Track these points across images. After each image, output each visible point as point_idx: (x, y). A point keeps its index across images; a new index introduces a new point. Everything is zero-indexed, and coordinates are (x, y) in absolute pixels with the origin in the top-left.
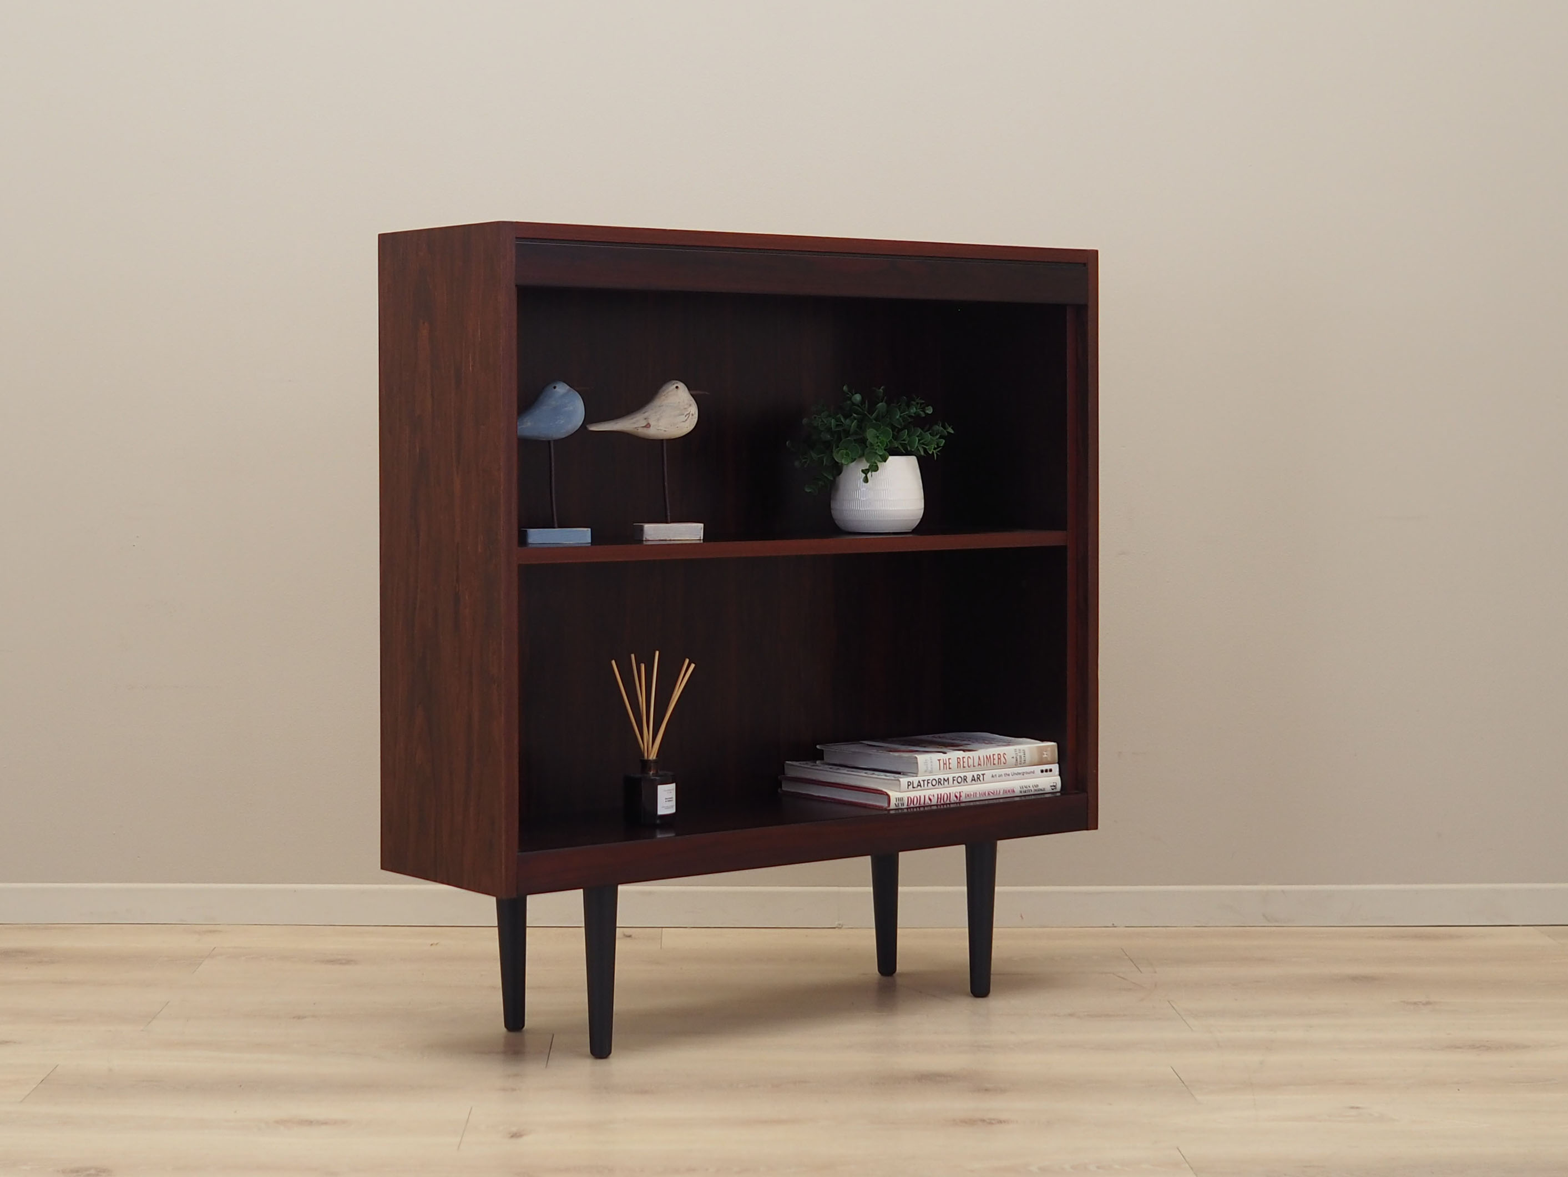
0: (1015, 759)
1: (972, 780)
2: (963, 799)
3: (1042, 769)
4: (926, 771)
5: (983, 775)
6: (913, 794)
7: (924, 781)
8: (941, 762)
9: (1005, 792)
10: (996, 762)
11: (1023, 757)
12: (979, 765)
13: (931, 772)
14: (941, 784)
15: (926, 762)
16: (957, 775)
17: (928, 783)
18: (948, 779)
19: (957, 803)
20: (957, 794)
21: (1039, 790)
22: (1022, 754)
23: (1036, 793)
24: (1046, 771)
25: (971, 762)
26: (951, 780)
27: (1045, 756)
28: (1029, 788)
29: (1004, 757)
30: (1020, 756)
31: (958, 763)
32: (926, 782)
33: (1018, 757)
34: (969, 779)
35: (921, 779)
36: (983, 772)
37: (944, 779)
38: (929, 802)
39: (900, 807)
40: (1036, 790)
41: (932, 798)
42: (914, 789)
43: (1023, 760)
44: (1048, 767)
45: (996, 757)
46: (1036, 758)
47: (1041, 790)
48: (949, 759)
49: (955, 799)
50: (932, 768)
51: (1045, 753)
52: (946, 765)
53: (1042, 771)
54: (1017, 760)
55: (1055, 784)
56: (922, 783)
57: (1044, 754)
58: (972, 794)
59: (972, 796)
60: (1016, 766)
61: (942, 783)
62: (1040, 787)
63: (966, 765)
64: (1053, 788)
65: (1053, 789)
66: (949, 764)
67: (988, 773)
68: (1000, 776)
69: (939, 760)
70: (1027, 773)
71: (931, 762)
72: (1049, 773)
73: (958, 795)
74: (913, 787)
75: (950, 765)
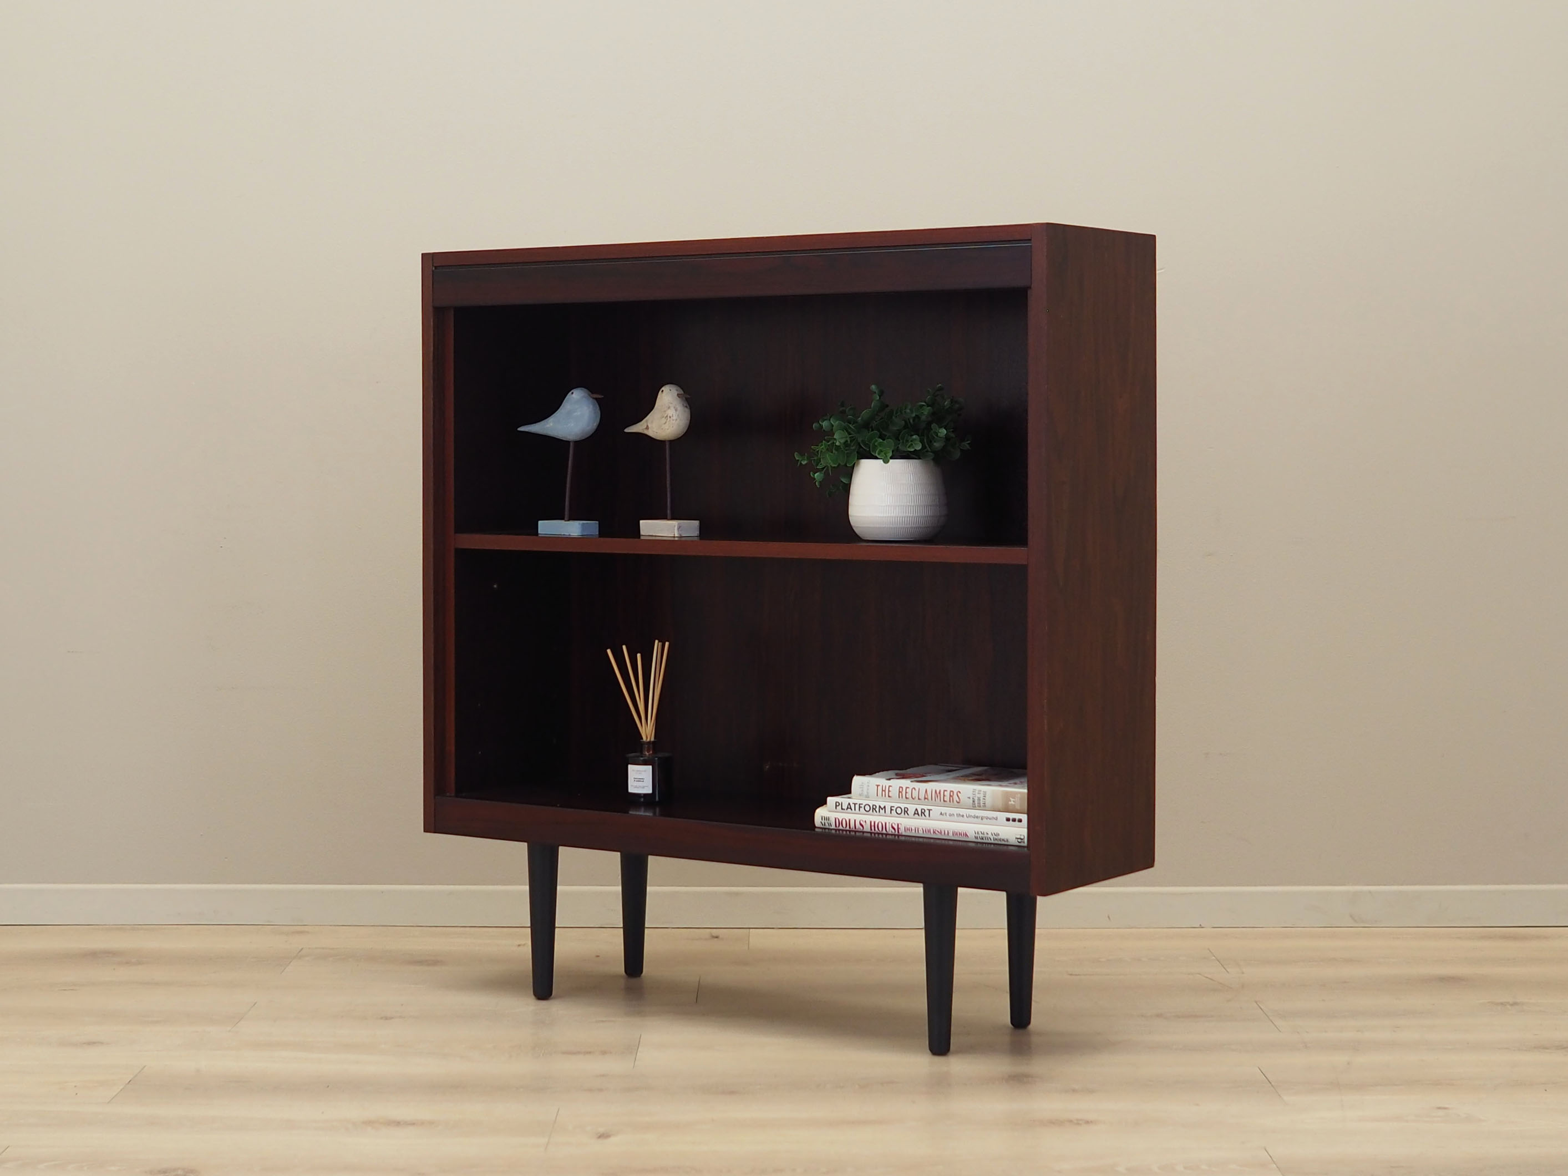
0: (971, 801)
1: (915, 813)
2: (902, 831)
3: (1009, 817)
4: (860, 795)
5: (929, 810)
6: (842, 816)
7: (855, 804)
8: (880, 788)
9: (955, 833)
10: (947, 798)
11: (981, 799)
12: (925, 798)
13: (867, 797)
14: (876, 812)
15: (862, 786)
16: (896, 805)
17: (860, 807)
18: (885, 807)
19: (895, 835)
20: (893, 825)
21: (1000, 840)
22: (981, 796)
23: (996, 842)
24: (1014, 820)
25: (915, 794)
26: (888, 810)
27: (1012, 802)
28: (986, 835)
29: (958, 796)
30: (979, 799)
31: (899, 792)
32: (857, 806)
33: (976, 799)
34: (911, 812)
35: (851, 801)
36: (930, 807)
37: (880, 807)
38: (862, 828)
39: (827, 826)
40: (996, 839)
41: (863, 824)
42: (843, 811)
43: (982, 802)
44: (1017, 816)
45: (947, 794)
46: (1000, 804)
47: (1004, 840)
48: (889, 786)
49: (893, 831)
50: (867, 793)
51: (1012, 799)
52: (886, 793)
53: (1008, 820)
54: (974, 801)
55: (1022, 837)
56: (853, 806)
57: (1010, 801)
58: (913, 828)
59: (914, 831)
60: (974, 807)
61: (877, 809)
62: (1001, 837)
63: (909, 795)
64: (1019, 840)
65: (1019, 842)
66: (889, 791)
67: (936, 810)
68: (950, 815)
69: (878, 786)
70: (987, 818)
71: (868, 786)
72: (1017, 822)
73: (896, 827)
74: (842, 809)
75: (890, 793)
